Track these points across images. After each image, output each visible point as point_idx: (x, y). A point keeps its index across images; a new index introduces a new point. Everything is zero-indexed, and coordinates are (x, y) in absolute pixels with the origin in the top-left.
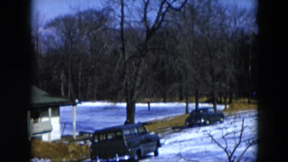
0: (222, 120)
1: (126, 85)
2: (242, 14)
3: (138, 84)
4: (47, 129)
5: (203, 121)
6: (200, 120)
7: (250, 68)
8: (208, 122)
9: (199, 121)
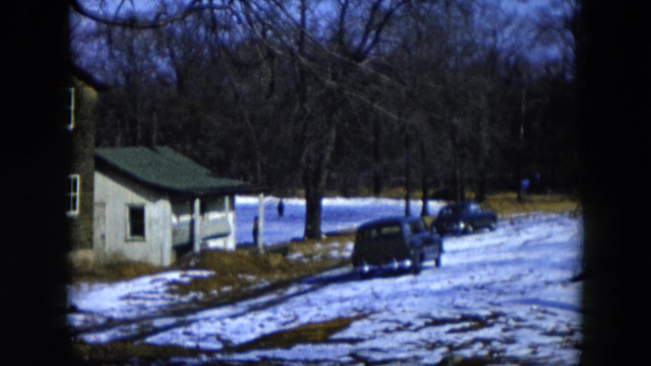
0: (493, 225)
1: (308, 160)
2: (508, 22)
3: (328, 158)
4: (222, 230)
5: (462, 225)
6: (457, 223)
7: (522, 131)
8: (471, 229)
9: (455, 227)
